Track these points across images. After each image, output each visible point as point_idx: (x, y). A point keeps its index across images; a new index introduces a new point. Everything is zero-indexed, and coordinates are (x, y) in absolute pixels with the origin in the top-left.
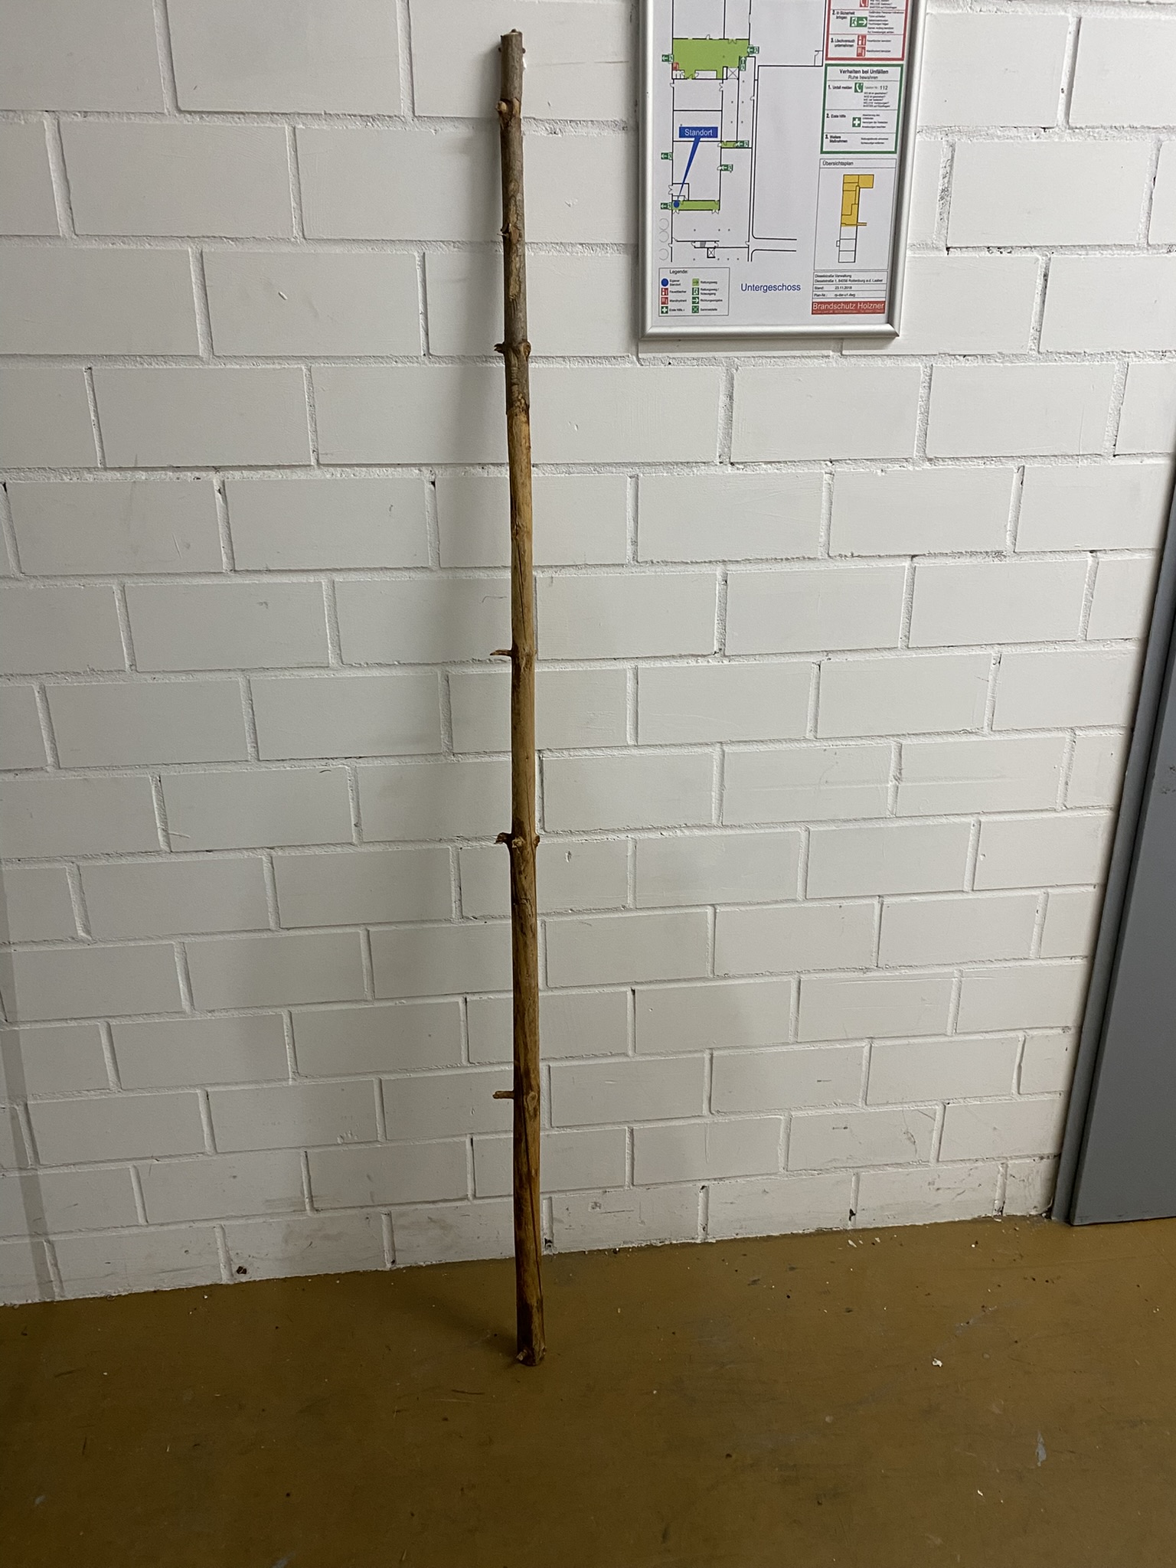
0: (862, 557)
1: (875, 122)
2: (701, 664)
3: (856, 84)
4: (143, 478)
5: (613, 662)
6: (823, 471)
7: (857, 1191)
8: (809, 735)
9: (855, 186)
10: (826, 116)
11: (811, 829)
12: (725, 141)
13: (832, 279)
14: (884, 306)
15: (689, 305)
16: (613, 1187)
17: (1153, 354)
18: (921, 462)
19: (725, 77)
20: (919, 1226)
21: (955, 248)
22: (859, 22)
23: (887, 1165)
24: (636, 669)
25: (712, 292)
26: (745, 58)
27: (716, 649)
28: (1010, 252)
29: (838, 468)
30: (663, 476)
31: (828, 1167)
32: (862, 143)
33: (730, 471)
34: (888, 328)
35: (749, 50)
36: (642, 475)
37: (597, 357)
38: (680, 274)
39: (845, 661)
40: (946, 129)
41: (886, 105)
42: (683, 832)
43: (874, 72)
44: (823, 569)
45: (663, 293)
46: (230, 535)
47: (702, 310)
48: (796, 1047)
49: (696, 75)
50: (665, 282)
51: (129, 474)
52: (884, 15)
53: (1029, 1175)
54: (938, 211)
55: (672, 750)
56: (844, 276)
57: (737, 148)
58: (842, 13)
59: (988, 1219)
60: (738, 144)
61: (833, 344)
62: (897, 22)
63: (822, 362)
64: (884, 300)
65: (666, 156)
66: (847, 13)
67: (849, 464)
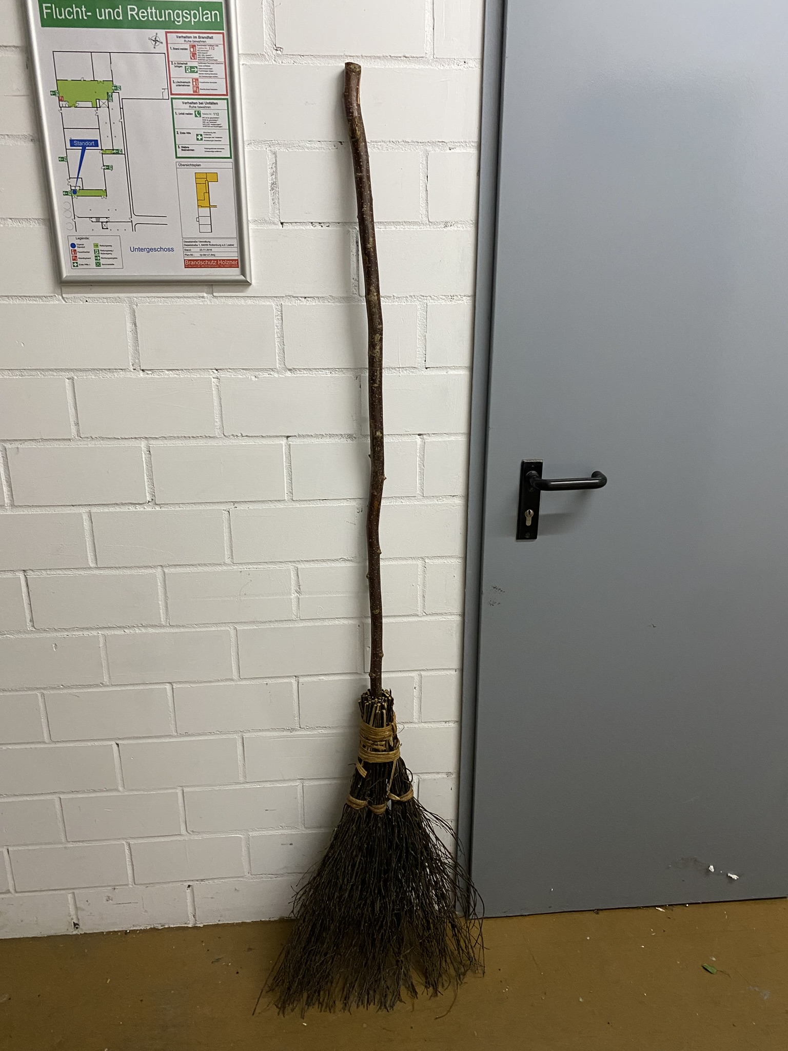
0: (249, 437)
1: (213, 138)
2: (139, 509)
3: (195, 111)
6: (211, 377)
8: (228, 561)
9: (204, 182)
10: (176, 133)
11: (238, 628)
12: (104, 149)
13: (197, 244)
14: (238, 263)
15: (93, 262)
16: (120, 885)
17: (444, 297)
18: (284, 371)
19: (98, 106)
21: (287, 223)
22: (192, 69)
24: (90, 513)
25: (109, 252)
26: (112, 93)
27: (149, 499)
28: (328, 226)
29: (221, 374)
30: (92, 378)
32: (205, 151)
33: (142, 375)
34: (242, 278)
35: (113, 88)
36: (76, 378)
37: (32, 297)
38: (84, 240)
39: (247, 509)
40: (269, 142)
41: (219, 126)
42: (141, 630)
43: (208, 103)
44: (221, 444)
45: (73, 253)
47: (103, 264)
48: (247, 786)
49: (77, 104)
50: (73, 245)
52: (209, 65)
54: (270, 198)
55: (124, 570)
56: (206, 242)
57: (114, 154)
58: (178, 64)
60: (115, 151)
61: (205, 288)
62: (220, 70)
63: (200, 302)
64: (237, 258)
65: (62, 159)
66: (182, 64)
67: (229, 372)
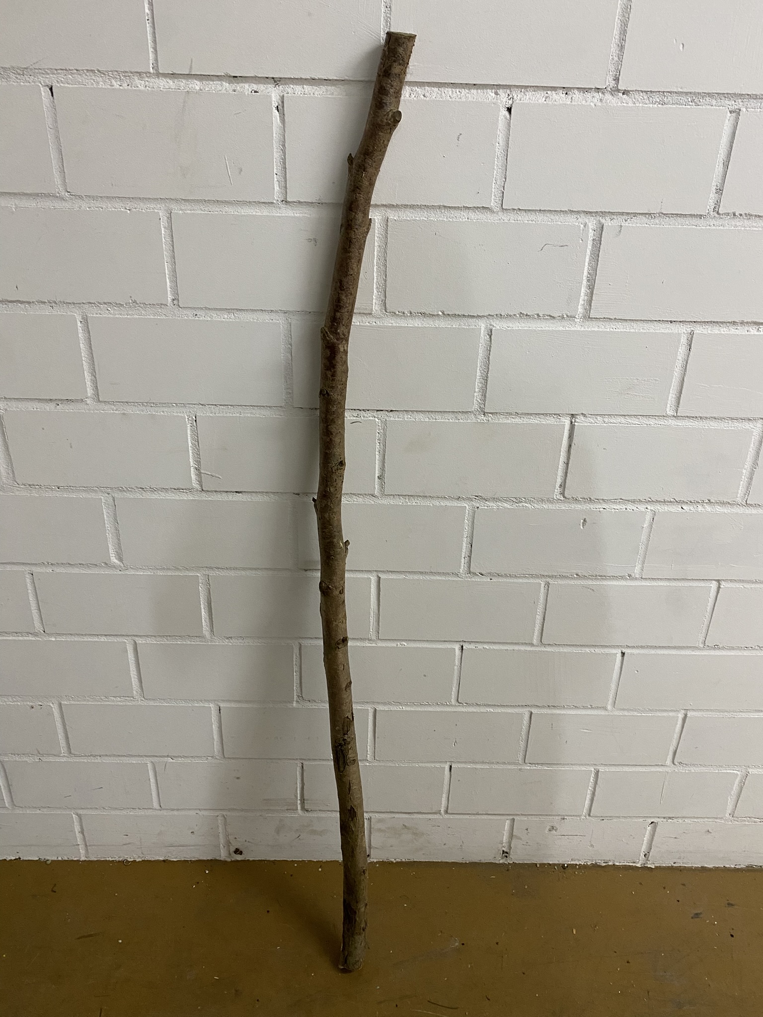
4: (198, 88)
5: (669, 325)
46: (284, 160)
51: (183, 83)
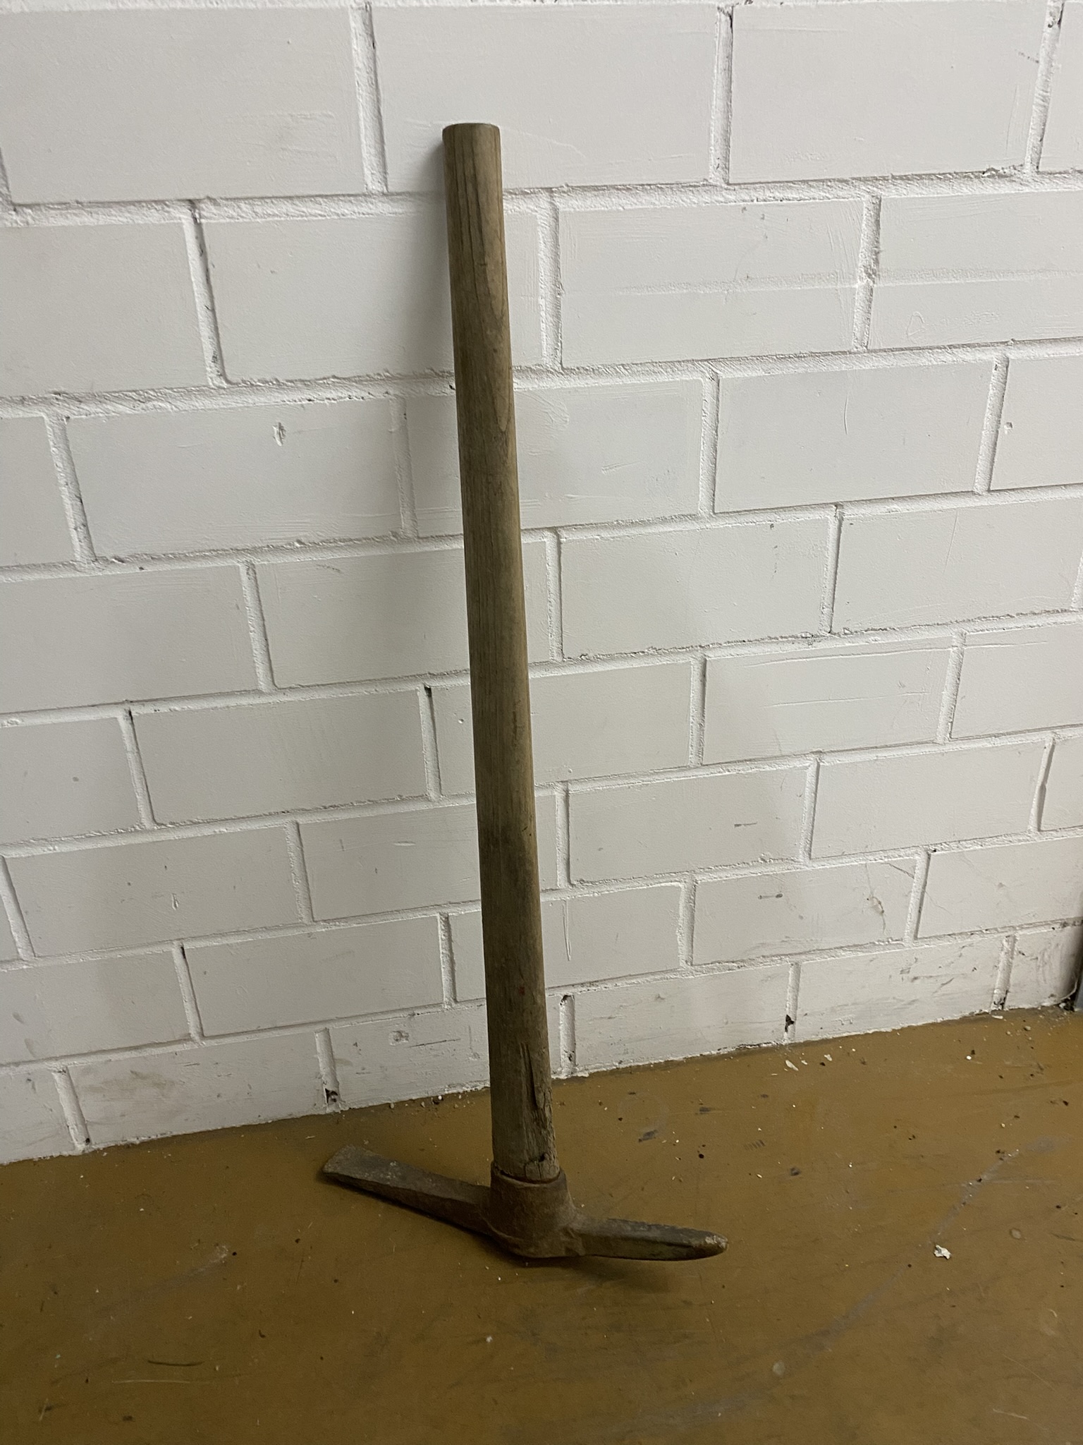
7: (797, 989)
8: (715, 177)
11: (722, 375)
16: (425, 1007)
20: (887, 1032)
23: (841, 948)
31: (753, 957)
53: (1045, 950)
59: (984, 1016)
